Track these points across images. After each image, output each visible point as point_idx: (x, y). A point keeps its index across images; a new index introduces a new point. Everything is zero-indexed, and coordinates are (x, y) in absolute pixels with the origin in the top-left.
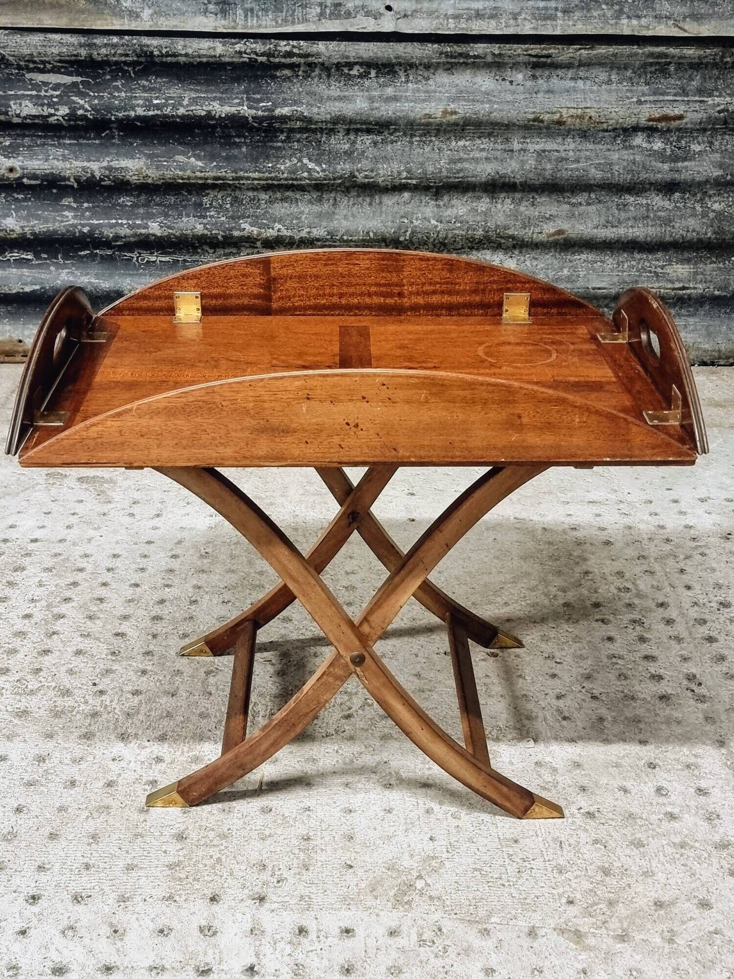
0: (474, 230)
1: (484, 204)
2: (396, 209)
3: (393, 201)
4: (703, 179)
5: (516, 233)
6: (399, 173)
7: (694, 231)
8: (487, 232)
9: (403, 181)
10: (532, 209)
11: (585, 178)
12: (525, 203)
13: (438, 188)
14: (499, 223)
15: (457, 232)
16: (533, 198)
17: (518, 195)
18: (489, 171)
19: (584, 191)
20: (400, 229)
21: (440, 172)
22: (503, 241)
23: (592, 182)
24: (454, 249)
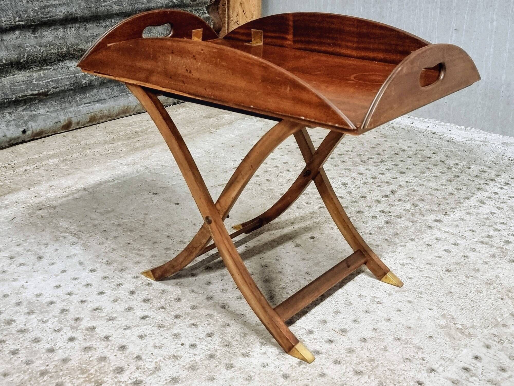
0: (62, 48)
1: (60, 32)
2: (12, 42)
3: (9, 38)
4: (161, 5)
5: (83, 47)
6: (14, 18)
7: (162, 34)
8: (68, 49)
9: (17, 23)
10: (86, 32)
11: (111, 10)
12: (81, 29)
13: (36, 25)
14: (73, 43)
15: (53, 51)
16: (85, 26)
17: (77, 25)
18: (63, 11)
19: (109, 18)
20: (20, 54)
21: (38, 15)
22: (77, 53)
23: (114, 12)
24: (50, 63)
